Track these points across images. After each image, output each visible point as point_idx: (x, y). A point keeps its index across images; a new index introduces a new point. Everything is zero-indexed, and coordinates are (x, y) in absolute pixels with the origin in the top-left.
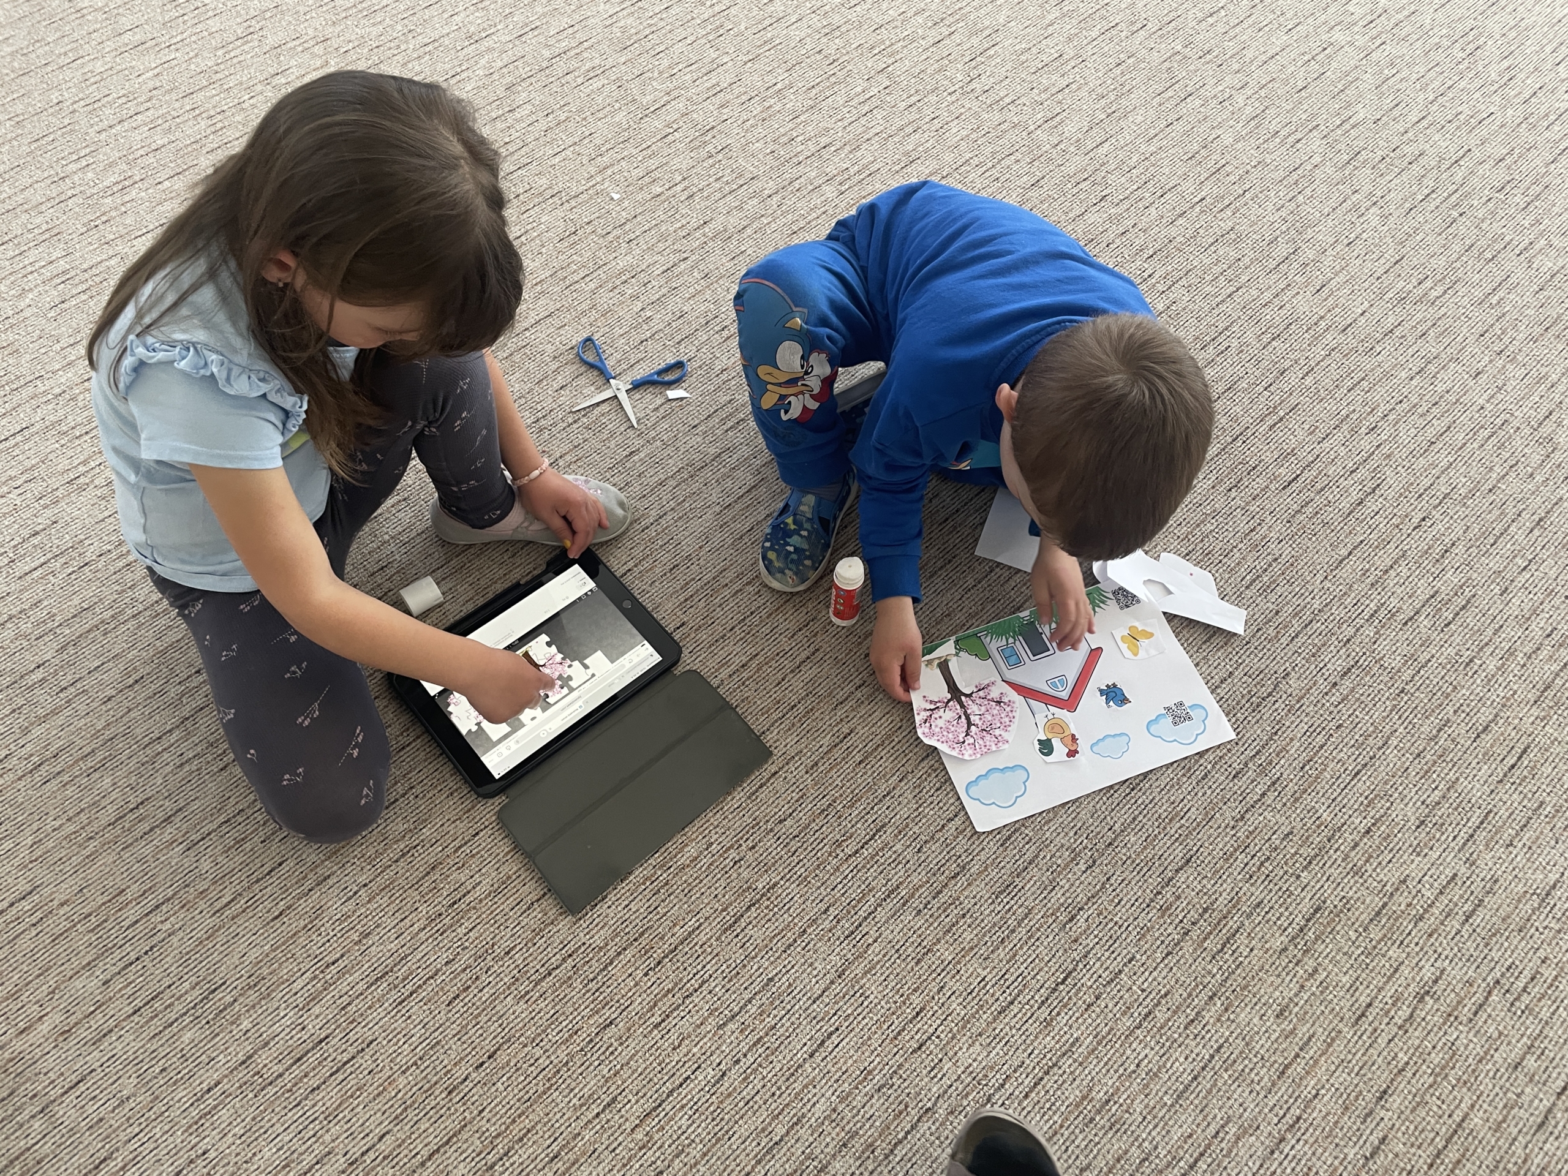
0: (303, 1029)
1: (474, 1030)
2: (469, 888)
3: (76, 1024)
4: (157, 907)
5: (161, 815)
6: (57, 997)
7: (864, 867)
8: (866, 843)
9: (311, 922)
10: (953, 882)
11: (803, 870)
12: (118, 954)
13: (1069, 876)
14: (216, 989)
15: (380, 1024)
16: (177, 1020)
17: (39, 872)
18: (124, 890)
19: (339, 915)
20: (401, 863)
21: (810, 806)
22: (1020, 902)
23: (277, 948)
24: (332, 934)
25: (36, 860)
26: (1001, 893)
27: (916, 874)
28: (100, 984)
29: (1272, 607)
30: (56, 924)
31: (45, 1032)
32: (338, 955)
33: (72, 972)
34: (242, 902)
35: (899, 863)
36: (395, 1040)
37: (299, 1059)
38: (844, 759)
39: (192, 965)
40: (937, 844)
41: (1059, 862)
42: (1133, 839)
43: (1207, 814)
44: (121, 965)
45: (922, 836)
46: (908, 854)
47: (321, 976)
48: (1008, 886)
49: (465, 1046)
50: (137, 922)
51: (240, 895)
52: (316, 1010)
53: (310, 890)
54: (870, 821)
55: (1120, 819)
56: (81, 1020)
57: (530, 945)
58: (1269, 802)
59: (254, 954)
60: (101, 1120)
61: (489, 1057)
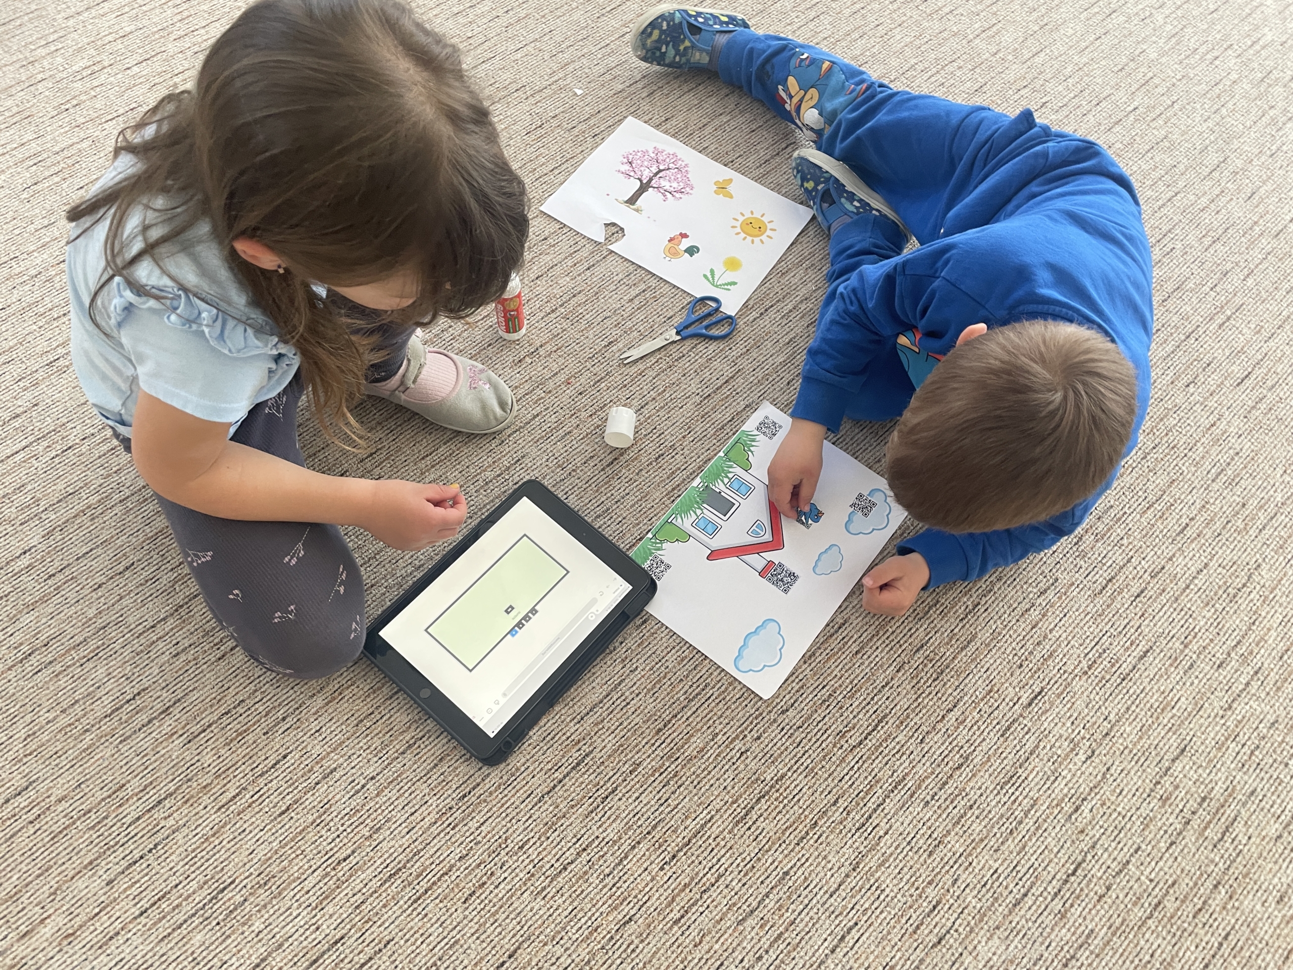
0: (318, 929)
1: (492, 928)
2: (479, 780)
3: (81, 927)
4: (159, 802)
5: (159, 706)
6: (59, 898)
7: (869, 758)
8: (869, 734)
9: (320, 817)
10: (958, 773)
11: (809, 761)
12: (120, 853)
13: (1071, 766)
14: (225, 889)
15: (396, 923)
16: (185, 921)
17: (34, 766)
18: (124, 785)
19: (348, 809)
20: (408, 755)
21: (811, 697)
22: (1025, 793)
23: (286, 845)
24: (341, 829)
25: (30, 754)
26: (1006, 783)
27: (920, 765)
28: (103, 884)
29: (1238, 500)
30: (54, 821)
31: (48, 935)
32: (349, 852)
33: (73, 872)
34: (248, 796)
35: (903, 754)
36: (413, 940)
37: (315, 961)
38: (840, 649)
39: (199, 864)
40: (939, 735)
41: (1059, 752)
42: (1128, 729)
43: (1196, 704)
44: (124, 864)
45: (923, 727)
46: (912, 745)
47: (333, 873)
48: (1012, 777)
49: (485, 945)
50: (139, 818)
51: (244, 789)
52: (330, 909)
53: (317, 784)
54: (871, 712)
55: (1114, 708)
56: (85, 923)
57: (543, 839)
58: (1253, 691)
59: (261, 852)
61: (510, 957)
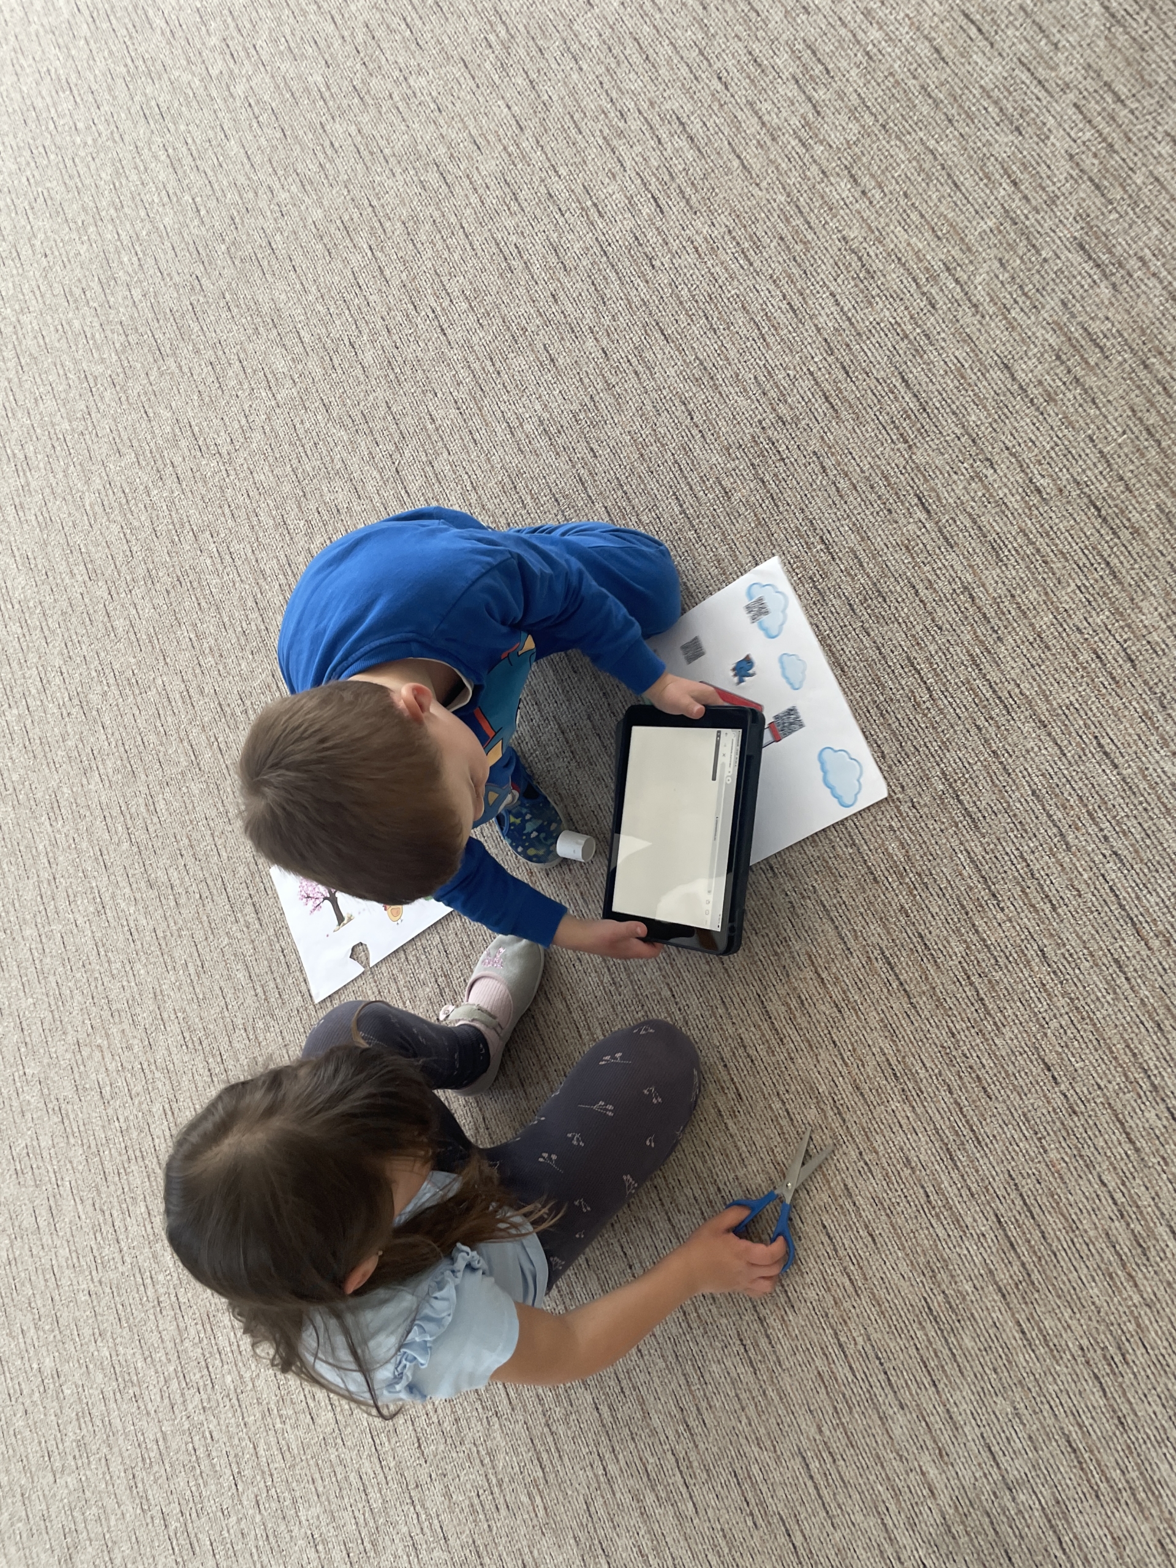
0: (983, 1235)
1: (1020, 1080)
2: (884, 1059)
3: (935, 1441)
4: (841, 1345)
6: (906, 1454)
7: (944, 685)
8: (922, 678)
9: (885, 1209)
10: (978, 601)
11: (934, 744)
12: (877, 1390)
13: (996, 486)
14: (929, 1308)
15: (995, 1164)
16: (950, 1349)
18: (819, 1373)
19: (884, 1183)
20: (847, 1117)
21: (875, 726)
22: (1011, 539)
23: (902, 1245)
24: (900, 1193)
26: (998, 556)
27: (962, 636)
28: (901, 1412)
29: (775, 241)
30: (837, 1440)
31: (936, 1472)
32: (921, 1191)
33: (886, 1436)
34: (852, 1268)
35: (948, 650)
36: (1013, 1154)
37: (1012, 1245)
39: (902, 1325)
40: (938, 610)
41: (980, 494)
42: (974, 418)
43: (965, 341)
44: (888, 1389)
45: (927, 624)
46: (941, 640)
47: (937, 1210)
48: (993, 547)
49: (1033, 1090)
50: (851, 1368)
51: (845, 1269)
52: (969, 1220)
53: (855, 1204)
54: (901, 671)
55: (950, 426)
56: (932, 1437)
57: (950, 1013)
58: (965, 277)
59: (904, 1267)
60: (1030, 1438)
61: (1049, 1070)
